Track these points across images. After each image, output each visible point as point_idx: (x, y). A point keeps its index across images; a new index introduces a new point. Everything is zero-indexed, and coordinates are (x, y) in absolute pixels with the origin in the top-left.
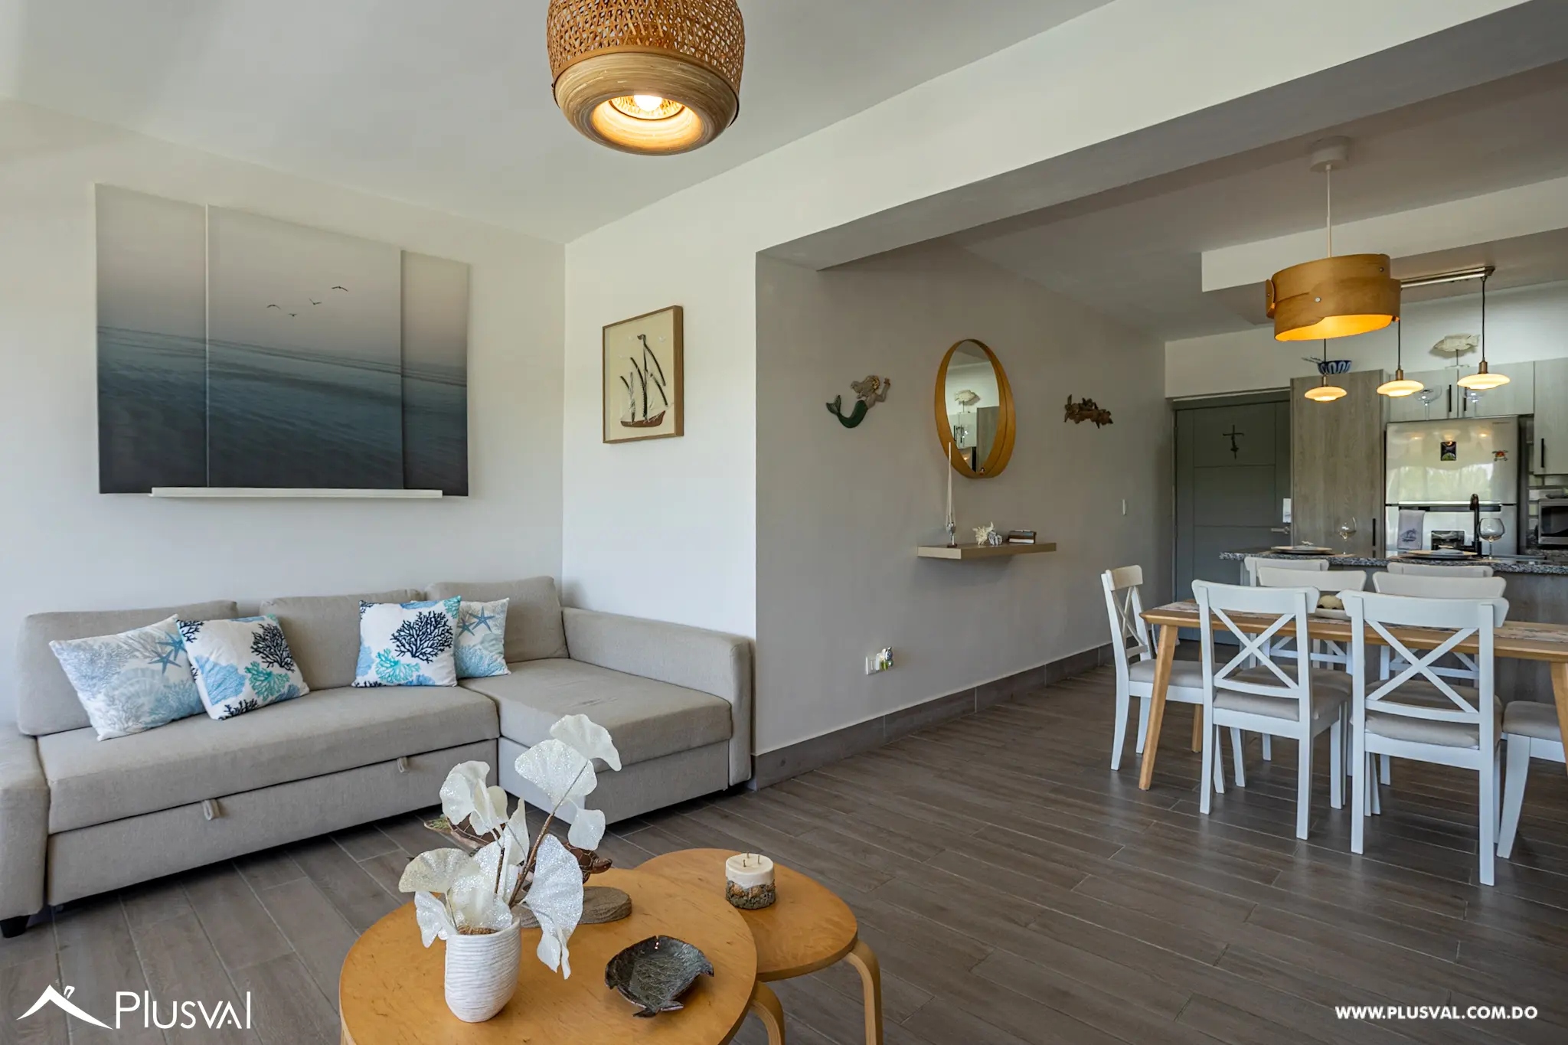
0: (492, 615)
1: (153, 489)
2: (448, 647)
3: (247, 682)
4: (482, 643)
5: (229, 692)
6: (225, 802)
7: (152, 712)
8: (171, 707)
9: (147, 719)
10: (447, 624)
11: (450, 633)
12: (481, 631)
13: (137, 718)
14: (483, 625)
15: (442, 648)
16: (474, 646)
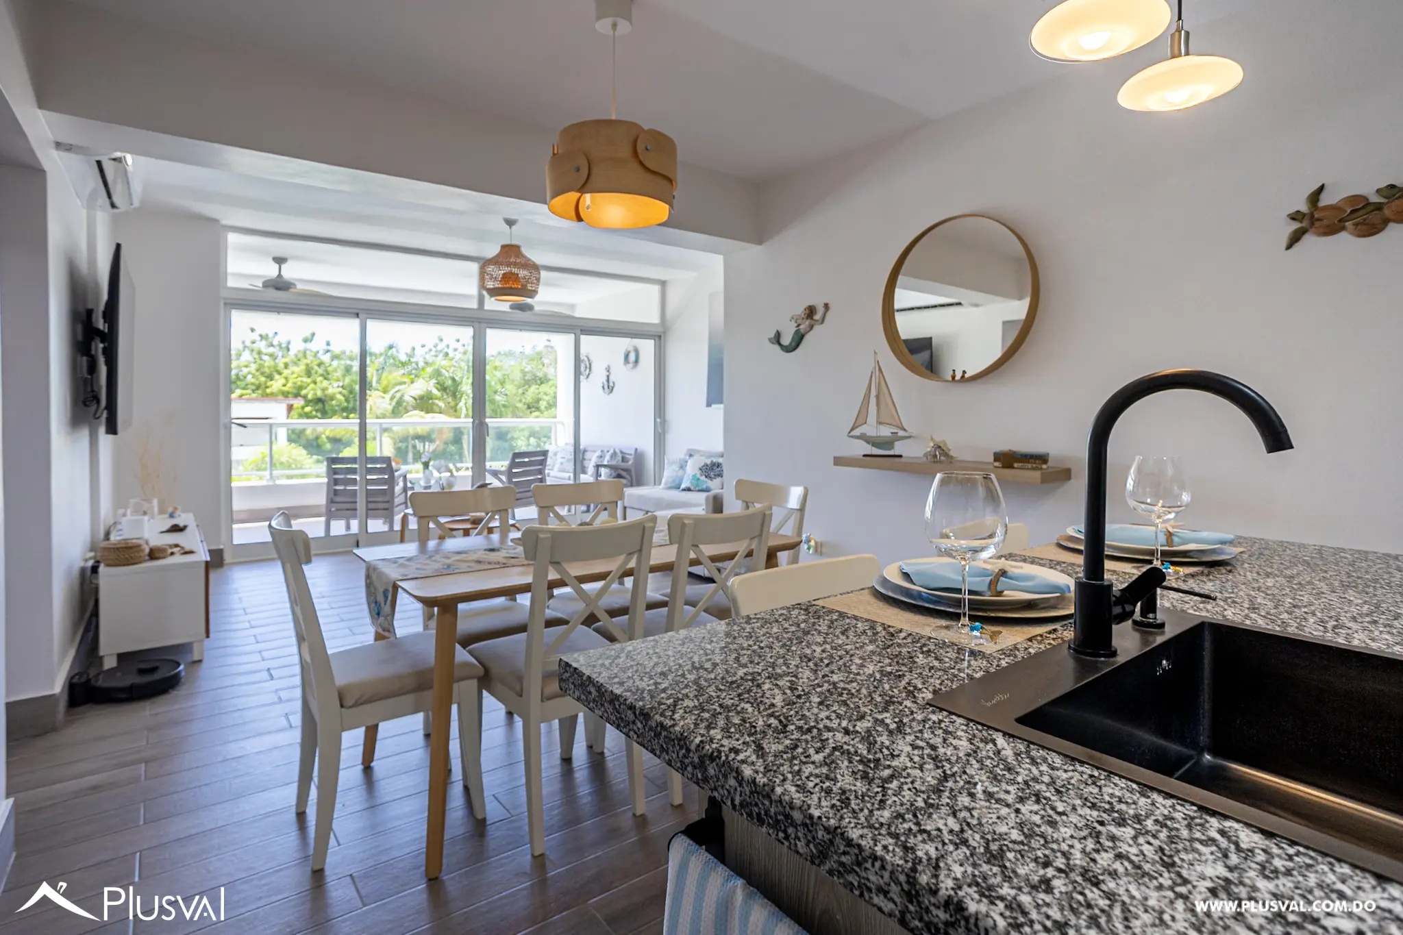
1: (712, 405)
3: (691, 480)
5: (685, 482)
7: (670, 484)
8: (676, 484)
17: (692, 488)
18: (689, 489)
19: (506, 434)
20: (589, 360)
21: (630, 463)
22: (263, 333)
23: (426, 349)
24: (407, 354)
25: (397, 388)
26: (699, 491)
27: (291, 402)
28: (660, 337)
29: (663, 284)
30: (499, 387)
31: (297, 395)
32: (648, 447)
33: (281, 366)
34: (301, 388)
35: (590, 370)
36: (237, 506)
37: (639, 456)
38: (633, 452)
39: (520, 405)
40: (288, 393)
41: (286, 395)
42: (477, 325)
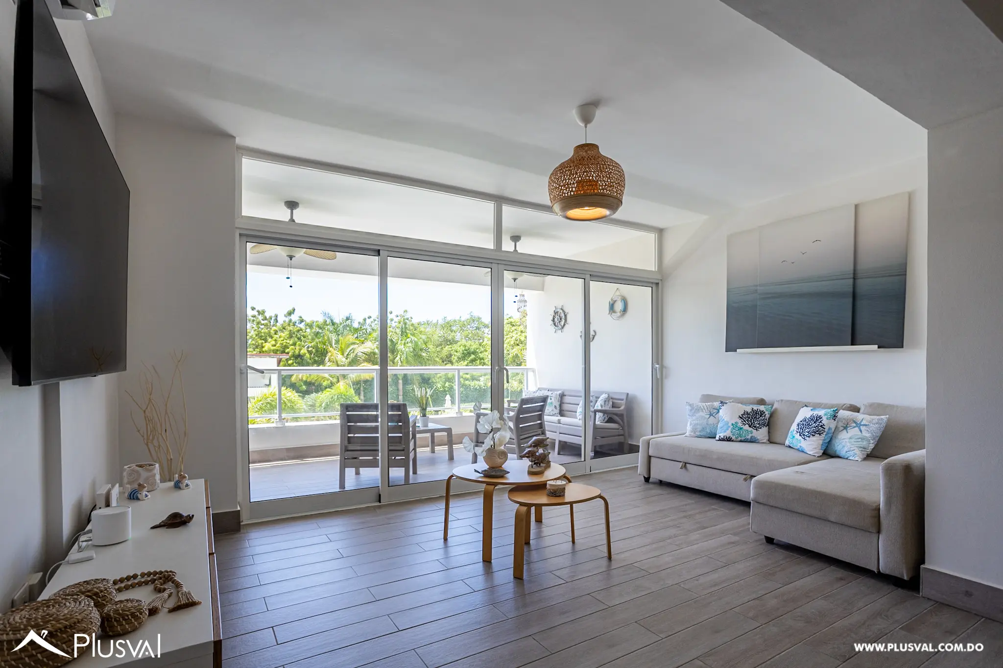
0: (867, 424)
1: (737, 350)
2: (818, 435)
3: (730, 429)
4: (850, 438)
5: (722, 431)
6: (688, 465)
7: (700, 431)
8: (707, 432)
9: (698, 434)
10: (822, 422)
11: (823, 428)
12: (853, 432)
13: (695, 433)
14: (857, 429)
15: (814, 434)
16: (844, 439)
17: (734, 438)
18: (729, 439)
19: (429, 379)
20: (563, 311)
21: (622, 408)
22: (260, 309)
23: (372, 320)
24: (359, 323)
25: (352, 347)
26: (741, 441)
27: (281, 357)
28: (657, 284)
29: (660, 232)
30: (424, 346)
31: (283, 352)
32: (643, 392)
33: (272, 332)
34: (286, 347)
35: (566, 320)
36: (253, 446)
37: (631, 402)
38: (624, 397)
39: (437, 359)
40: (277, 350)
41: (275, 352)
42: (494, 266)
